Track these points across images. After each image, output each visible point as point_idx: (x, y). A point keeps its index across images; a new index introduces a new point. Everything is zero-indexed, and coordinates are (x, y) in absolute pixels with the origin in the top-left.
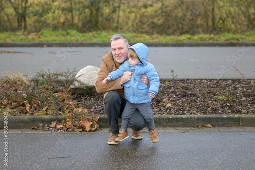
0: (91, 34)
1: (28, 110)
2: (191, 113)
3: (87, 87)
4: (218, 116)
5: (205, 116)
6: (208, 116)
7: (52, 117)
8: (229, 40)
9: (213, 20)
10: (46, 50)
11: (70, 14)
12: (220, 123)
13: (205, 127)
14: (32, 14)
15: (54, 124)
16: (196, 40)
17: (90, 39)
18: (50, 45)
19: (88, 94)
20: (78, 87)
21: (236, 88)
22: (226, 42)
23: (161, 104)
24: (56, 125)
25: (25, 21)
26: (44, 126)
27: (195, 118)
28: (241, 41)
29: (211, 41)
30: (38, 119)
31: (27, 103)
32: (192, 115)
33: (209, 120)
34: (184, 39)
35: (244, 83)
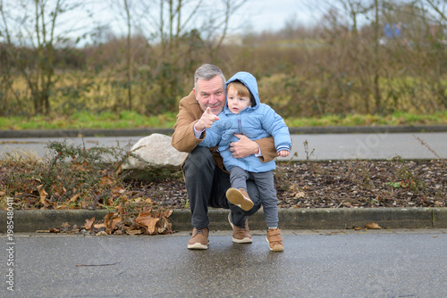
0: (161, 117)
1: (43, 202)
2: (342, 206)
4: (393, 209)
5: (367, 209)
6: (373, 209)
7: (86, 211)
8: (406, 122)
9: (378, 98)
11: (127, 91)
12: (397, 221)
13: (368, 228)
14: (60, 94)
16: (348, 123)
17: (161, 123)
18: (89, 135)
19: (153, 180)
20: (134, 167)
21: (422, 172)
22: (402, 126)
23: (285, 194)
24: (93, 225)
27: (348, 212)
28: (428, 124)
29: (373, 125)
30: (61, 215)
32: (344, 209)
33: (374, 217)
34: (326, 123)
35: (438, 165)
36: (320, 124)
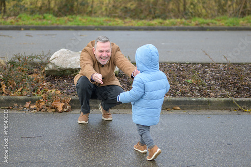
0: (66, 18)
1: (4, 91)
3: (61, 69)
4: (187, 99)
5: (174, 99)
6: (177, 99)
7: (26, 97)
8: (200, 24)
9: (185, 5)
10: (23, 33)
12: (189, 106)
13: (174, 110)
15: (28, 105)
16: (167, 25)
17: (65, 23)
18: (27, 29)
19: (62, 76)
20: (51, 69)
21: (205, 72)
22: (197, 27)
24: (29, 106)
25: (4, 6)
26: (18, 107)
28: (212, 26)
29: (181, 26)
30: (13, 100)
31: (3, 84)
33: (178, 103)
34: (156, 24)
35: (214, 67)
36: (152, 25)
